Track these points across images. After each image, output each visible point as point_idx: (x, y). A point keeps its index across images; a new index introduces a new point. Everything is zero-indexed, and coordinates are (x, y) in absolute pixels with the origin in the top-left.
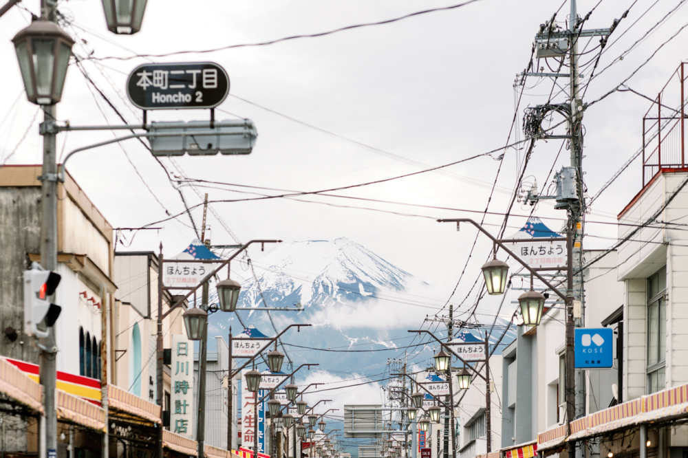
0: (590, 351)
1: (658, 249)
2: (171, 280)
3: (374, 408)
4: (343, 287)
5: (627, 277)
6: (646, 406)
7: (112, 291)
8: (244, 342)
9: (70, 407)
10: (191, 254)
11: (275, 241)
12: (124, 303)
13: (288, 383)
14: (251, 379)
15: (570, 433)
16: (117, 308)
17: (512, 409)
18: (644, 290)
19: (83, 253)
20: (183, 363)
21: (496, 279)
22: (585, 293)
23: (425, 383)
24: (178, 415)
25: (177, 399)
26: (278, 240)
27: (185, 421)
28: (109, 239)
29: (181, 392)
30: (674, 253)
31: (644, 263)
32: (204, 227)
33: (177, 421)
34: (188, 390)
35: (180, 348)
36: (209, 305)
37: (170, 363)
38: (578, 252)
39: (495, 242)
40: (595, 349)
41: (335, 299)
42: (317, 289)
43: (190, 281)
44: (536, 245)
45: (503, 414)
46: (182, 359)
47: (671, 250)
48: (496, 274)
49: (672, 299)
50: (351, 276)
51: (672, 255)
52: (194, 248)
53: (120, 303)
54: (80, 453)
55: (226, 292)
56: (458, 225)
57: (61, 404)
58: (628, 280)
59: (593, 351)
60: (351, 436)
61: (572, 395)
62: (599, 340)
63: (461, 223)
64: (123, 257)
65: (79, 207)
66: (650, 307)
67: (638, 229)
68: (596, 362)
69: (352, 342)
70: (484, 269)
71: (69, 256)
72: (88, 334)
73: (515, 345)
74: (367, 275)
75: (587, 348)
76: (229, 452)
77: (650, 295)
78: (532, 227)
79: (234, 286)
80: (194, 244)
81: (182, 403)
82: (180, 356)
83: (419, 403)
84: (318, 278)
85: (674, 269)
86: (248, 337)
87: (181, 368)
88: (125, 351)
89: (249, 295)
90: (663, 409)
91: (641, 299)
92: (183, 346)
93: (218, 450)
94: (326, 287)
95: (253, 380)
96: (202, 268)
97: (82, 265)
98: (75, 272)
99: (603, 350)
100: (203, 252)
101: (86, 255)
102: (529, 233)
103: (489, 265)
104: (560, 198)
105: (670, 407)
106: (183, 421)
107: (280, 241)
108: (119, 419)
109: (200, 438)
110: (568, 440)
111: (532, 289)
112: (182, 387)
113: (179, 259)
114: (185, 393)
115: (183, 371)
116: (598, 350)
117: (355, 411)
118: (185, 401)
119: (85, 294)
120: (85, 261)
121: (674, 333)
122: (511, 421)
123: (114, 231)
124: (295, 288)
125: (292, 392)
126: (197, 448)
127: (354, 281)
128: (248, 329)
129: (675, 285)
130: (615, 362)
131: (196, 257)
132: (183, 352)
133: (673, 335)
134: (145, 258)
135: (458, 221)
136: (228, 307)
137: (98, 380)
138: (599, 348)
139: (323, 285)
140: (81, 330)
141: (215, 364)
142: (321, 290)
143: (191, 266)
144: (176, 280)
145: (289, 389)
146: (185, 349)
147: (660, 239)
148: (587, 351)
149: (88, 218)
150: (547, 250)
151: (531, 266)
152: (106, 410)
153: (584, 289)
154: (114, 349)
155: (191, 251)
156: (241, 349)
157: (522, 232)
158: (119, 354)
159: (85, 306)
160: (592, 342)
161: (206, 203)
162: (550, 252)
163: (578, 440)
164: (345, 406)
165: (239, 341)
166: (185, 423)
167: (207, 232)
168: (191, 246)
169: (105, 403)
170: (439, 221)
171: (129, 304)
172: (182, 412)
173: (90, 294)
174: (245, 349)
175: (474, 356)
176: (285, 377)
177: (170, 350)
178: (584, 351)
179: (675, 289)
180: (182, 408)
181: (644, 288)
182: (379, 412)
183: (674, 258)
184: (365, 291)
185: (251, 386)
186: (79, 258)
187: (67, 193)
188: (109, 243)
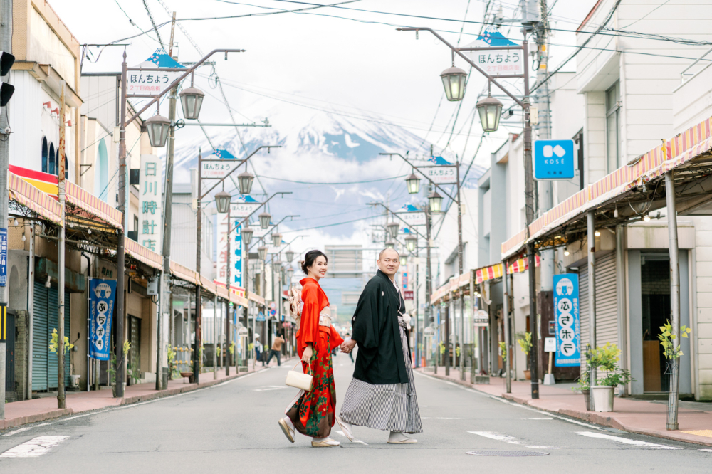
0: (552, 162)
1: (612, 59)
2: (135, 88)
3: (354, 248)
4: (329, 138)
5: (586, 90)
6: (592, 193)
7: (78, 105)
8: (214, 164)
9: (23, 192)
10: (155, 63)
11: (238, 51)
12: (90, 119)
13: (261, 212)
14: (221, 200)
15: (529, 236)
16: (83, 124)
17: (488, 238)
18: (602, 102)
19: (48, 64)
20: (151, 184)
21: (455, 86)
22: (551, 114)
23: (401, 213)
24: (146, 235)
25: (145, 219)
26: (241, 49)
27: (153, 241)
28: (76, 55)
29: (149, 212)
30: (627, 61)
31: (600, 74)
32: (172, 44)
33: (145, 241)
34: (156, 210)
35: (148, 168)
36: (176, 122)
37: (138, 183)
38: (543, 74)
39: (454, 50)
40: (557, 161)
41: (322, 151)
42: (302, 140)
43: (153, 89)
44: (493, 54)
45: (480, 243)
46: (151, 179)
47: (624, 59)
48: (454, 81)
49: (626, 106)
50: (338, 127)
51: (625, 64)
52: (157, 57)
53: (87, 119)
54: (41, 262)
55: (189, 100)
56: (417, 33)
57: (14, 187)
58: (587, 92)
59: (555, 162)
60: (331, 276)
61: (530, 198)
62: (560, 152)
63: (419, 32)
64: (91, 77)
65: (44, 19)
66: (608, 118)
67: (591, 37)
68: (558, 173)
69: (339, 194)
70: (443, 76)
71: (32, 64)
72: (52, 145)
73: (490, 174)
74: (353, 126)
75: (549, 159)
76: (198, 273)
77: (608, 107)
78: (488, 35)
79: (198, 94)
80: (157, 53)
81: (150, 223)
82: (149, 176)
83: (394, 232)
84: (304, 128)
85: (628, 77)
86: (218, 158)
87: (149, 187)
88: (91, 166)
89: (232, 145)
90: (606, 193)
91: (600, 111)
92: (152, 166)
93: (185, 268)
94: (312, 139)
95: (223, 201)
96: (165, 76)
97: (46, 75)
98: (39, 81)
99: (564, 161)
100: (166, 61)
101: (50, 65)
102: (486, 41)
103: (447, 72)
104: (525, 21)
105: (612, 190)
106: (151, 241)
107: (243, 51)
108: (81, 226)
109: (166, 253)
110: (527, 242)
111: (490, 96)
112: (149, 207)
113: (142, 67)
114: (153, 213)
115: (151, 191)
116: (560, 161)
117: (335, 251)
118: (153, 221)
119: (48, 104)
120: (49, 71)
121: (629, 138)
122: (487, 251)
123: (82, 47)
124: (281, 139)
125: (265, 220)
126: (163, 263)
127: (341, 132)
128: (218, 150)
129: (628, 92)
130: (577, 172)
131: (159, 65)
132: (151, 172)
133: (628, 140)
134: (114, 78)
135: (417, 29)
136: (191, 115)
137: (55, 175)
138: (560, 159)
139: (309, 137)
140: (45, 140)
141: (189, 196)
142: (307, 141)
143: (155, 74)
144: (139, 88)
145: (262, 217)
146: (153, 168)
147: (612, 46)
148: (548, 162)
149: (53, 31)
150: (504, 58)
151: (488, 74)
152: (63, 204)
153: (551, 109)
154: (79, 163)
155: (155, 60)
156: (211, 170)
157: (479, 41)
158: (85, 168)
159: (50, 117)
160: (554, 154)
161: (174, 20)
162: (507, 60)
163: (536, 239)
164: (326, 246)
165: (209, 163)
166: (152, 243)
167: (174, 49)
168: (155, 54)
169: (62, 197)
170: (399, 29)
171: (95, 119)
172: (150, 232)
173: (54, 106)
174: (214, 170)
175: (446, 178)
176: (258, 206)
177: (138, 170)
178: (546, 162)
179: (628, 96)
180: (150, 228)
181: (603, 100)
182: (360, 252)
183: (627, 66)
184: (353, 142)
185: (221, 208)
186: (43, 68)
187: (32, 3)
188: (75, 58)
